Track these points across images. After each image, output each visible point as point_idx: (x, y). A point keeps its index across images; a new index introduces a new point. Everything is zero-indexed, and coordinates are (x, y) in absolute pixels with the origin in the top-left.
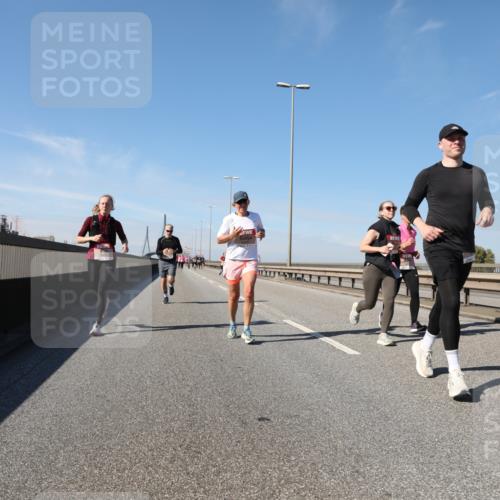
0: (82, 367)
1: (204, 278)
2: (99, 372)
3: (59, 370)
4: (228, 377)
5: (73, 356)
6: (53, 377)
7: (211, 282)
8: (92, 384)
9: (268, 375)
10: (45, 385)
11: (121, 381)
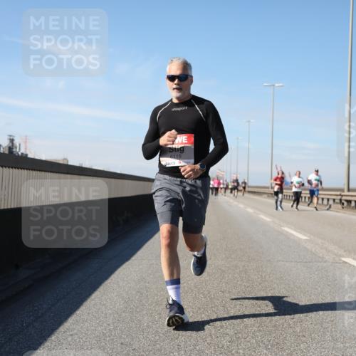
0: (103, 308)
1: (241, 206)
2: (124, 315)
3: (78, 312)
4: (275, 326)
5: (93, 296)
6: (71, 320)
7: (250, 210)
8: (115, 329)
9: (325, 325)
10: (62, 329)
11: (148, 326)
